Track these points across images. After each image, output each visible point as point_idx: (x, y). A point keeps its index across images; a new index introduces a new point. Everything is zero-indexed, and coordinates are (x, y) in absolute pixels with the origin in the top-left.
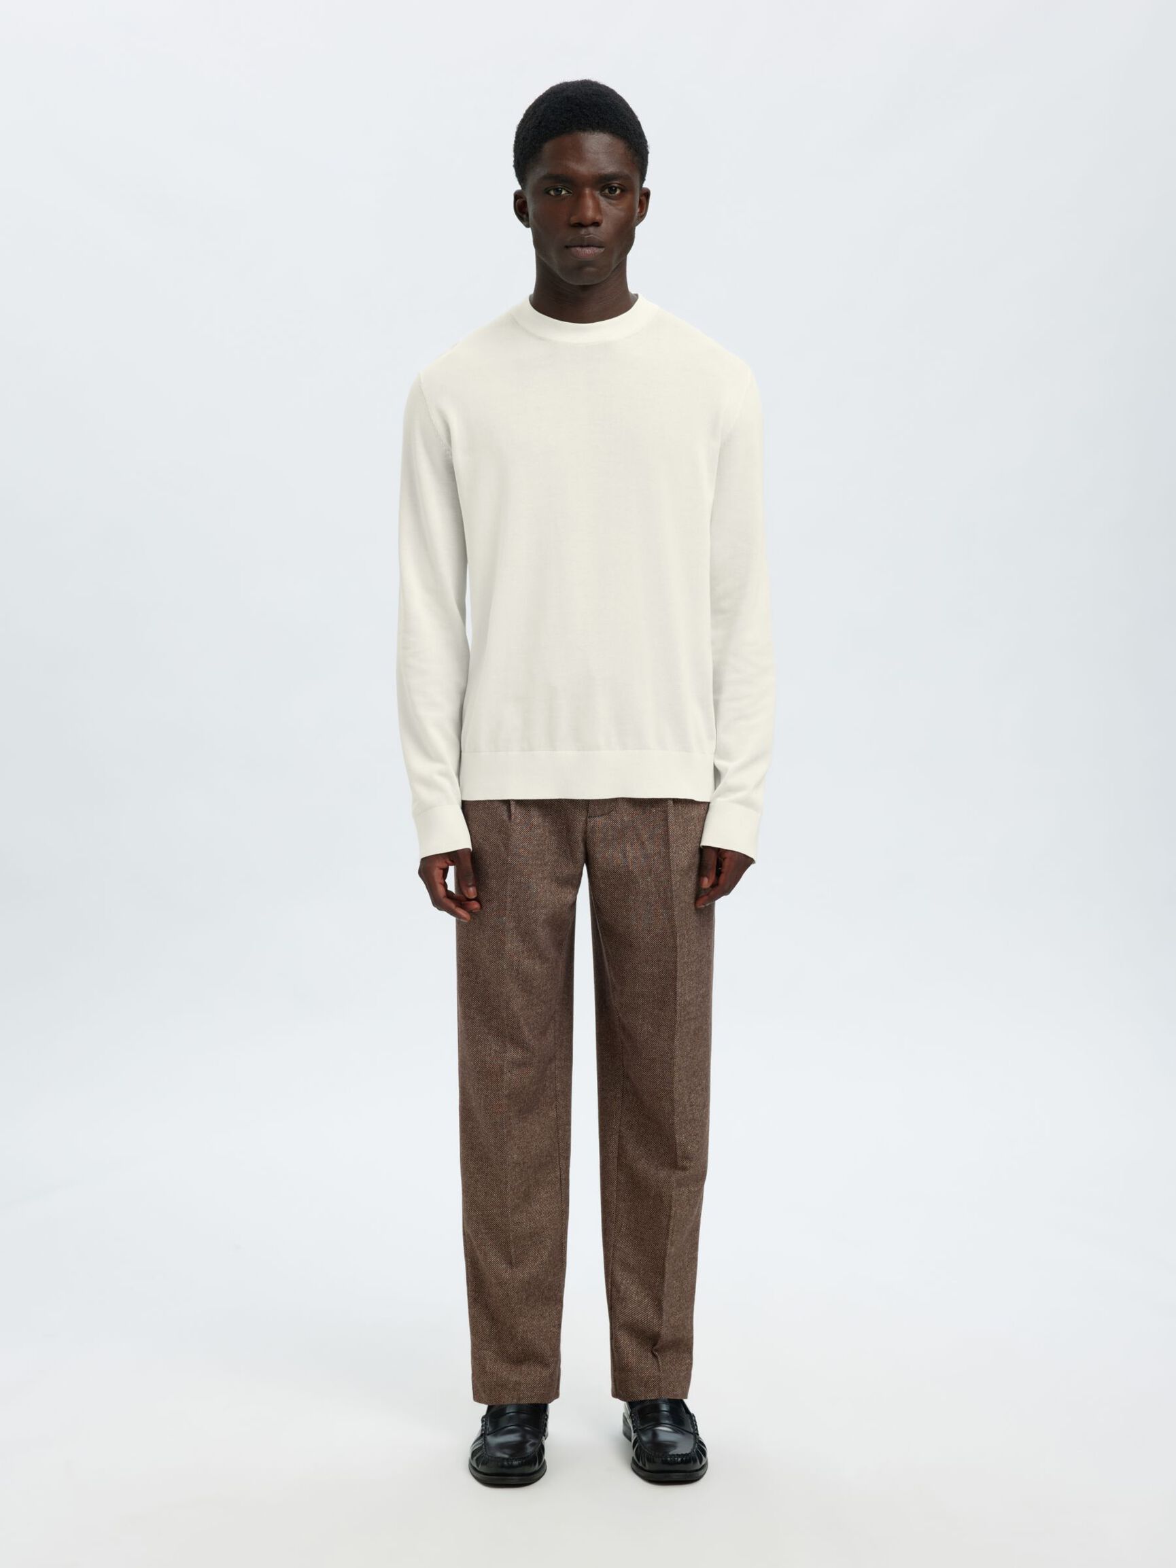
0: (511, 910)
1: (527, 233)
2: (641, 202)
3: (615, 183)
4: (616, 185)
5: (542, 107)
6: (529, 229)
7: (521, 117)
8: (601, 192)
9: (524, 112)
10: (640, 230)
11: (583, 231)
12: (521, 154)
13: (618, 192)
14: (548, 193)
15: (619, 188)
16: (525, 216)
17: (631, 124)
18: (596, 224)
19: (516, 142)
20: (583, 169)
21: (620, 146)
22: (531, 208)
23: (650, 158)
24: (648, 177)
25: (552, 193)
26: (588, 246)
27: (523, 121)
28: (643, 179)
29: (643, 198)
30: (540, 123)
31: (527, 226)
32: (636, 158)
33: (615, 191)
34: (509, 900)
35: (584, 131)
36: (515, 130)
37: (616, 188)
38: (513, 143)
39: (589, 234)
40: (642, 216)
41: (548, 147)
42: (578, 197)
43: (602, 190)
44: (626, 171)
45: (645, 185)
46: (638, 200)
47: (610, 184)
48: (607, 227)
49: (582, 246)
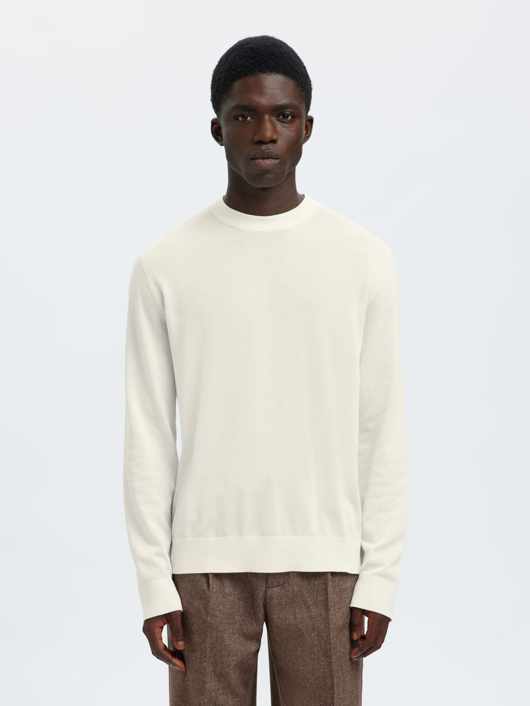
0: (210, 658)
1: (222, 150)
2: (306, 125)
3: (288, 112)
4: (288, 113)
5: (232, 55)
6: (223, 147)
7: (216, 63)
8: (277, 118)
9: (219, 60)
10: (306, 147)
11: (264, 147)
12: (217, 90)
13: (290, 118)
14: (237, 118)
15: (291, 115)
16: (220, 137)
17: (300, 68)
18: (274, 141)
19: (212, 82)
20: (263, 101)
21: (291, 84)
22: (224, 131)
23: (314, 93)
24: (311, 107)
25: (240, 119)
26: (268, 158)
27: (218, 66)
28: (308, 109)
29: (308, 123)
30: (231, 67)
31: (222, 145)
32: (303, 93)
33: (288, 117)
34: (208, 650)
35: (264, 72)
36: (212, 73)
37: (288, 115)
38: (211, 83)
39: (269, 149)
40: (307, 137)
41: (237, 85)
42: (260, 121)
43: (278, 116)
44: (296, 103)
45: (310, 114)
46: (305, 125)
47: (283, 112)
48: (281, 144)
49: (263, 159)
